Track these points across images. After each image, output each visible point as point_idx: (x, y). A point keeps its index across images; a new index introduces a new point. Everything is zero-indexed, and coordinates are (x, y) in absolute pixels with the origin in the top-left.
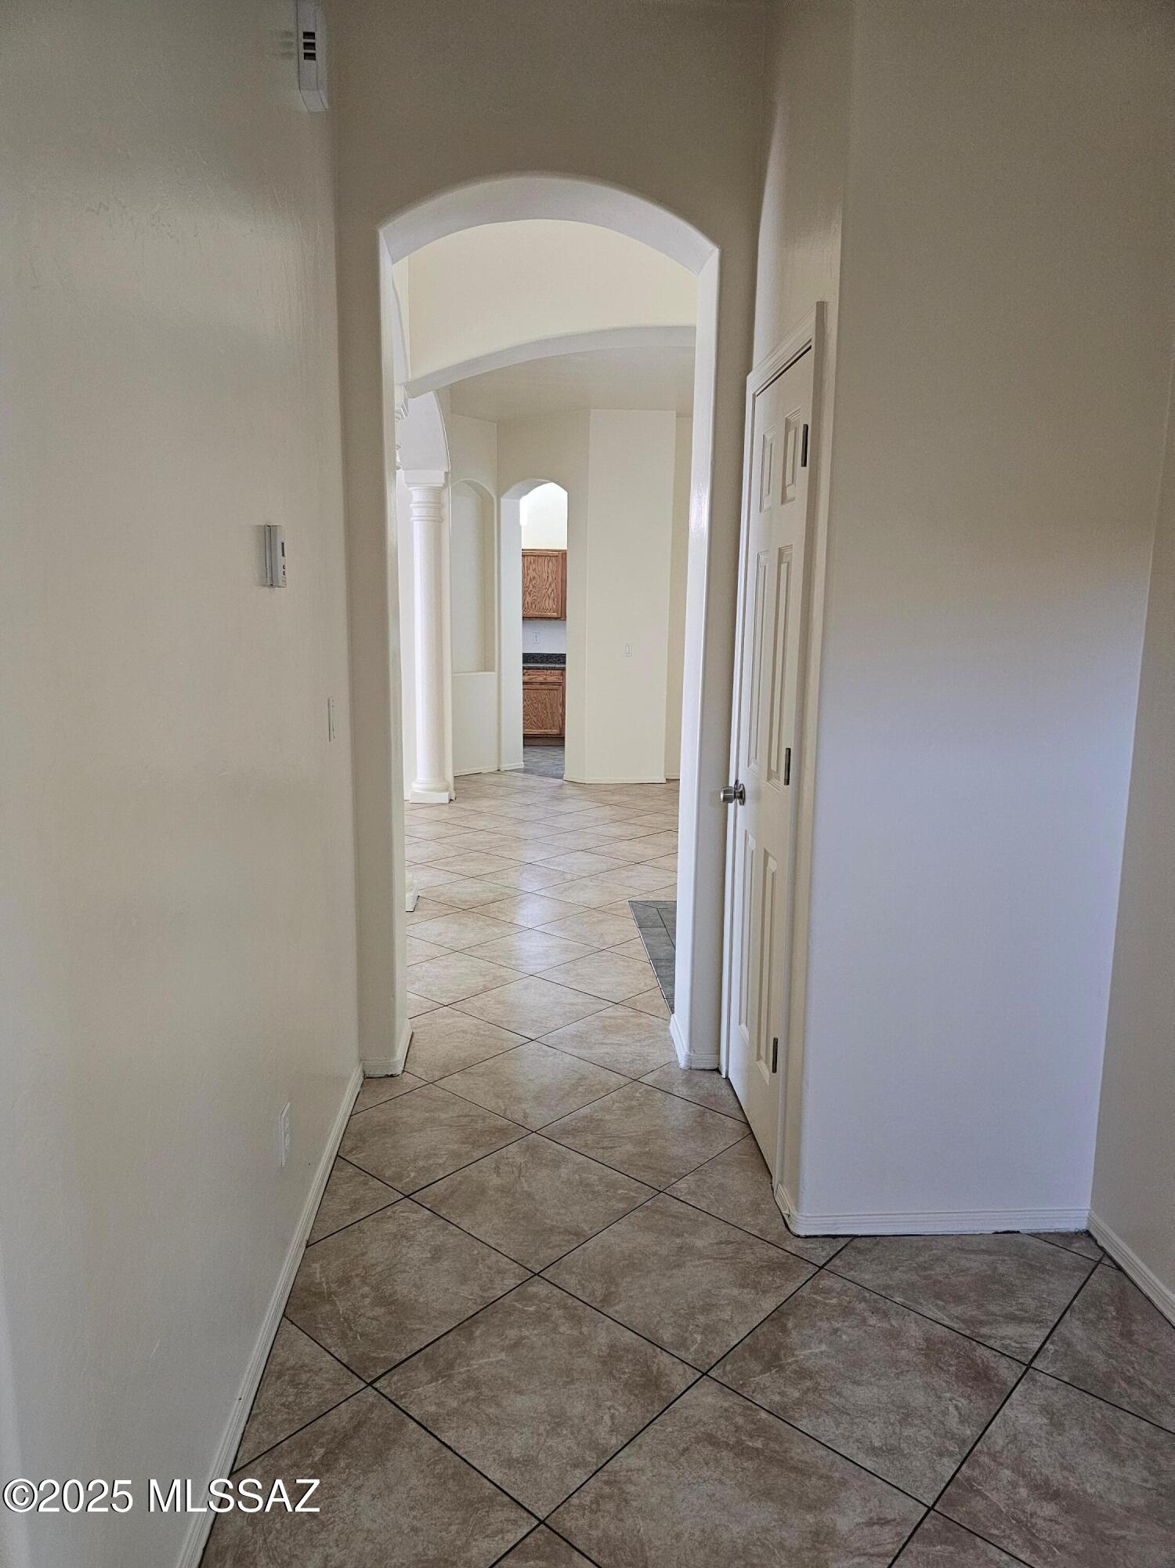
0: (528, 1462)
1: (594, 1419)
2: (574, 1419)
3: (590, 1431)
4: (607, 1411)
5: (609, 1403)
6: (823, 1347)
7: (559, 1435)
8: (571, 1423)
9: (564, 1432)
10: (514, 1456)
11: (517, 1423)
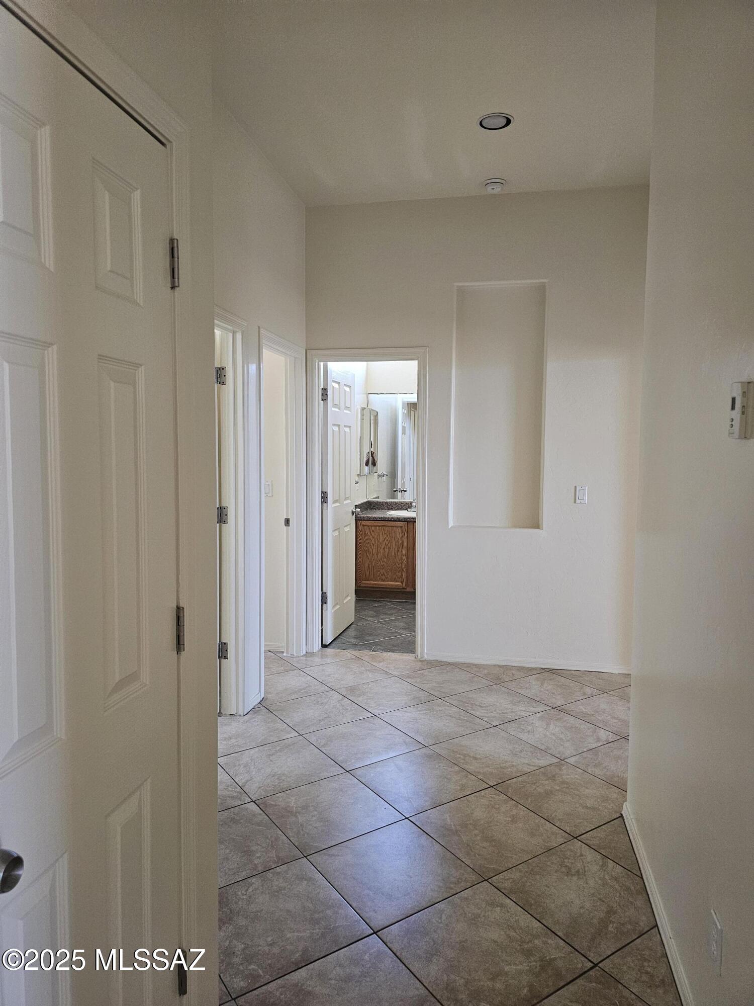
0: (493, 904)
1: (452, 919)
2: (463, 921)
3: (455, 912)
4: (443, 922)
5: (441, 925)
6: (289, 935)
7: (473, 914)
8: (465, 919)
9: (470, 915)
10: (499, 908)
11: (497, 924)
